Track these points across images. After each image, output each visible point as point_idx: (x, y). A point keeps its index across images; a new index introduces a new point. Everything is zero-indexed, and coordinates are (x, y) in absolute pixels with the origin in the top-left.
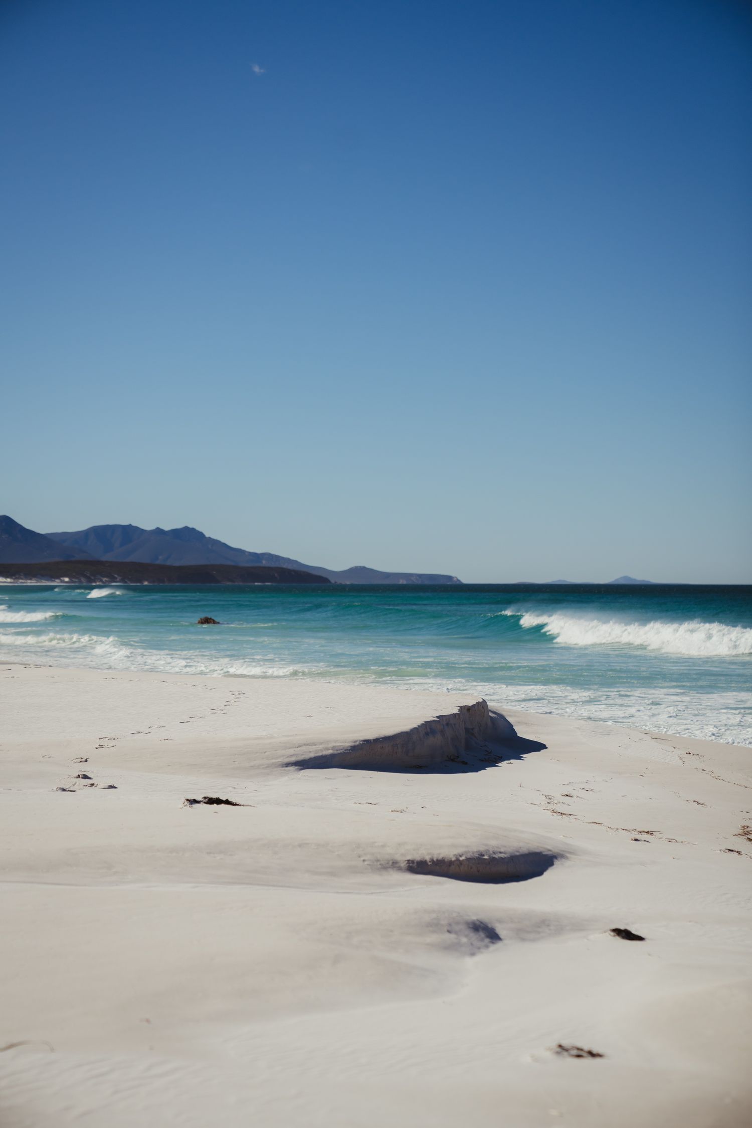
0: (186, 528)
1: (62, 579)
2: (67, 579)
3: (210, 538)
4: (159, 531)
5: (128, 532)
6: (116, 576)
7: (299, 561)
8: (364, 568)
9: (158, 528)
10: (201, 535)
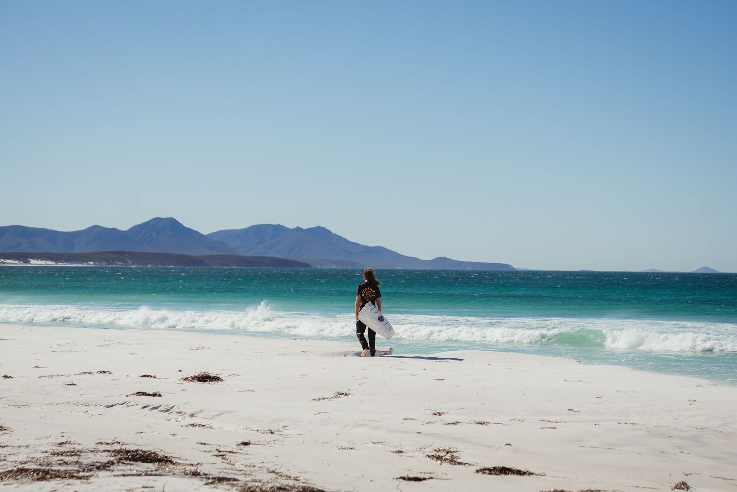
0: (319, 227)
1: (89, 263)
2: (92, 263)
3: (335, 234)
4: (298, 229)
5: (277, 230)
6: (129, 261)
7: (398, 252)
8: (445, 257)
9: (298, 227)
10: (329, 232)
